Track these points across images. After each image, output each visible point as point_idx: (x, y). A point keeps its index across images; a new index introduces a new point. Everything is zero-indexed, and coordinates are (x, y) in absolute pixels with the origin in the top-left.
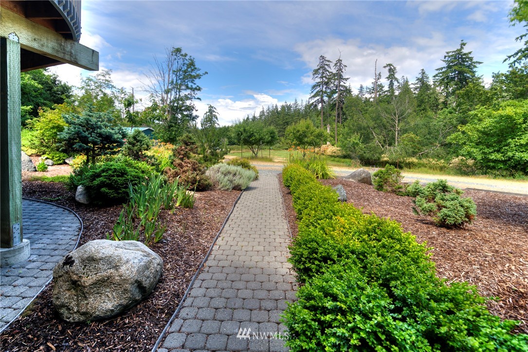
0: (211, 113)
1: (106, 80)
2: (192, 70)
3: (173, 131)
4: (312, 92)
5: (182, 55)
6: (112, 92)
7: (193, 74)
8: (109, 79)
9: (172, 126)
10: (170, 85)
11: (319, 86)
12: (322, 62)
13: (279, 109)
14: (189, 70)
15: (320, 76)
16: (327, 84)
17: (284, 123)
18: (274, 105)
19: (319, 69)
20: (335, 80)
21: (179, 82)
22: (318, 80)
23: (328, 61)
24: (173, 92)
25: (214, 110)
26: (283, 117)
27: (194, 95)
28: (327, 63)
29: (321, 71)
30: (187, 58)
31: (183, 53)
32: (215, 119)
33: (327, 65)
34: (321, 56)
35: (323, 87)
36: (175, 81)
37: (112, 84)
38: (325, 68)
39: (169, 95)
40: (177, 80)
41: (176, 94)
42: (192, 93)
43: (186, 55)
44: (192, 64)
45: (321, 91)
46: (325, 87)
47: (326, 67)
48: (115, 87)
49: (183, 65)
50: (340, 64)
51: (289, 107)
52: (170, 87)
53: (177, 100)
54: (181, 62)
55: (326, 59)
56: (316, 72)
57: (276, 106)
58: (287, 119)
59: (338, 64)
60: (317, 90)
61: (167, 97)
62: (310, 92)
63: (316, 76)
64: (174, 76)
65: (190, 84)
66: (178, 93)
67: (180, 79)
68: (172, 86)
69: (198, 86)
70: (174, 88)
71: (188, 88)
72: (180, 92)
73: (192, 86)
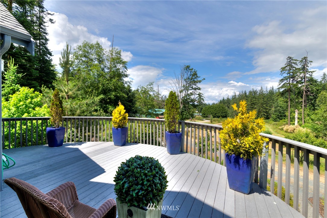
0: (200, 97)
1: (151, 87)
2: (196, 78)
3: (184, 114)
4: (280, 84)
5: (190, 70)
6: (154, 94)
7: (196, 80)
8: (152, 87)
9: (184, 112)
10: (182, 87)
11: (287, 79)
12: (289, 61)
13: (247, 94)
14: (194, 77)
15: (287, 72)
16: (293, 77)
17: (252, 104)
18: (244, 91)
19: (286, 67)
20: (301, 73)
21: (187, 85)
22: (285, 75)
23: (295, 60)
24: (184, 92)
25: (202, 95)
26: (251, 100)
27: (196, 92)
28: (294, 62)
29: (288, 68)
30: (193, 71)
31: (191, 68)
32: (203, 101)
33: (294, 63)
34: (289, 57)
35: (290, 80)
36: (185, 85)
37: (153, 89)
38: (292, 66)
39: (182, 94)
40: (186, 84)
41: (186, 92)
42: (195, 91)
43: (192, 69)
44: (195, 74)
45: (289, 83)
46: (292, 80)
47: (293, 64)
48: (155, 91)
49: (190, 75)
50: (306, 61)
51: (255, 92)
52: (182, 89)
53: (186, 96)
54: (189, 73)
55: (294, 59)
56: (283, 69)
57: (245, 92)
58: (254, 101)
59: (304, 61)
60: (284, 82)
61: (181, 94)
62: (278, 84)
63: (284, 72)
64: (185, 82)
65: (194, 86)
66: (187, 92)
67: (188, 83)
68: (184, 88)
69: (199, 87)
70: (184, 89)
71: (193, 89)
72: (188, 91)
73: (195, 87)
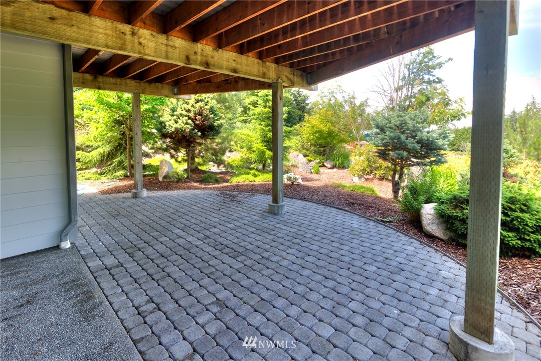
2: (430, 59)
7: (431, 64)
10: (400, 81)
14: (426, 59)
21: (412, 76)
24: (404, 90)
36: (407, 76)
39: (400, 93)
40: (409, 75)
41: (408, 91)
44: (428, 53)
52: (401, 84)
53: (409, 98)
61: (397, 95)
64: (406, 70)
65: (426, 77)
66: (410, 89)
67: (414, 73)
68: (404, 82)
69: (437, 78)
70: (405, 84)
71: (424, 82)
72: (412, 88)
73: (429, 79)
